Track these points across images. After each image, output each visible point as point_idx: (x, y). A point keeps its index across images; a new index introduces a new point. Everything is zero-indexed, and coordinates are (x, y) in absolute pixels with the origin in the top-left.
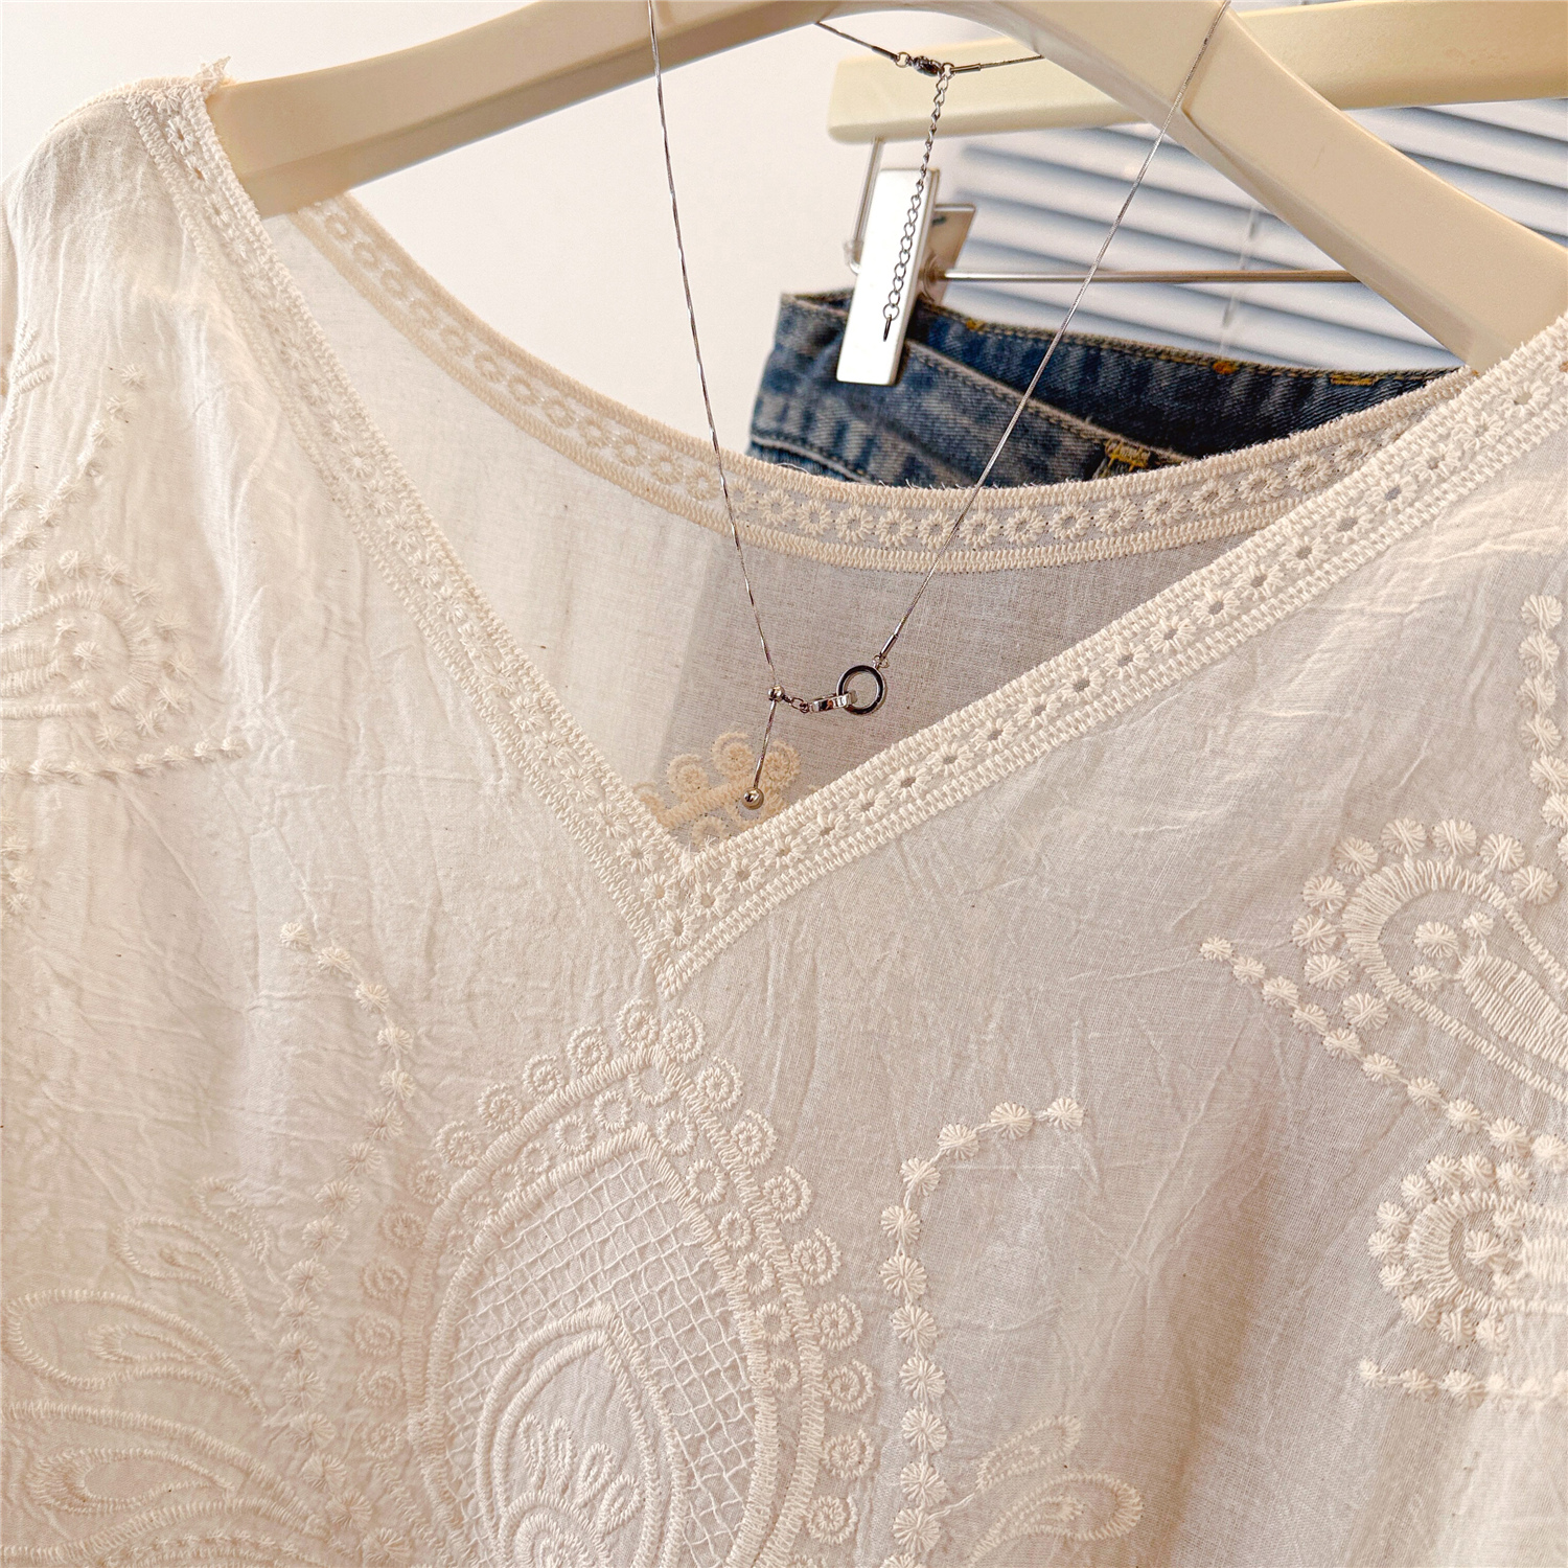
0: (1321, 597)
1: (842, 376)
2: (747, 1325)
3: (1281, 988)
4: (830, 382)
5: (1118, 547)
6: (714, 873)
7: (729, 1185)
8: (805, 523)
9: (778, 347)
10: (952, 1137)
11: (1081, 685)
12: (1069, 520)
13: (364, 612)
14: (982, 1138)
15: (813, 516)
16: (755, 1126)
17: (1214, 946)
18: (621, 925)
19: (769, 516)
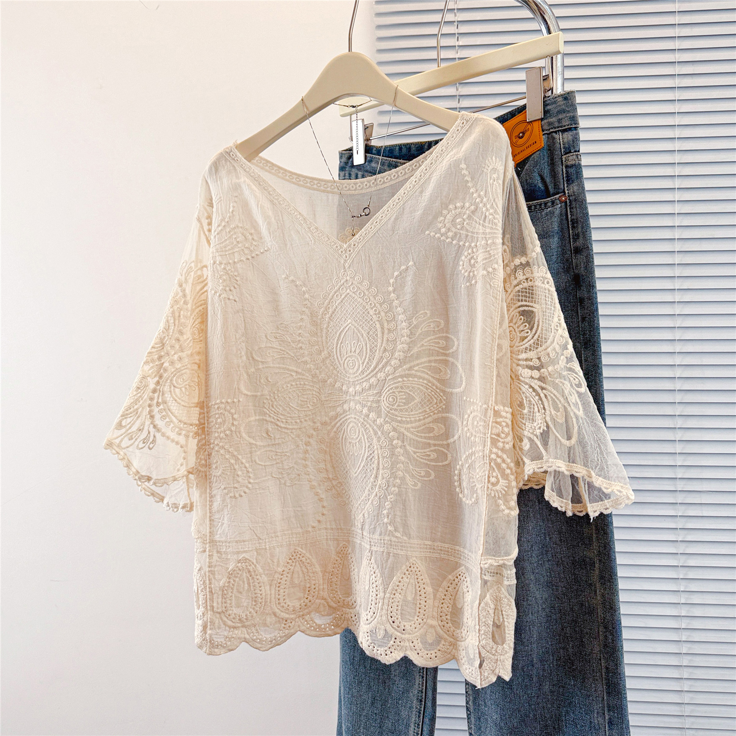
0: (430, 175)
1: (355, 164)
2: (372, 312)
3: (438, 235)
4: (353, 166)
5: (403, 178)
6: (350, 246)
7: (364, 293)
8: (351, 189)
9: (340, 162)
10: (396, 274)
11: (399, 199)
12: (394, 176)
13: (283, 221)
14: (400, 272)
15: (353, 187)
16: (366, 283)
17: (427, 232)
18: (337, 259)
19: (345, 189)
